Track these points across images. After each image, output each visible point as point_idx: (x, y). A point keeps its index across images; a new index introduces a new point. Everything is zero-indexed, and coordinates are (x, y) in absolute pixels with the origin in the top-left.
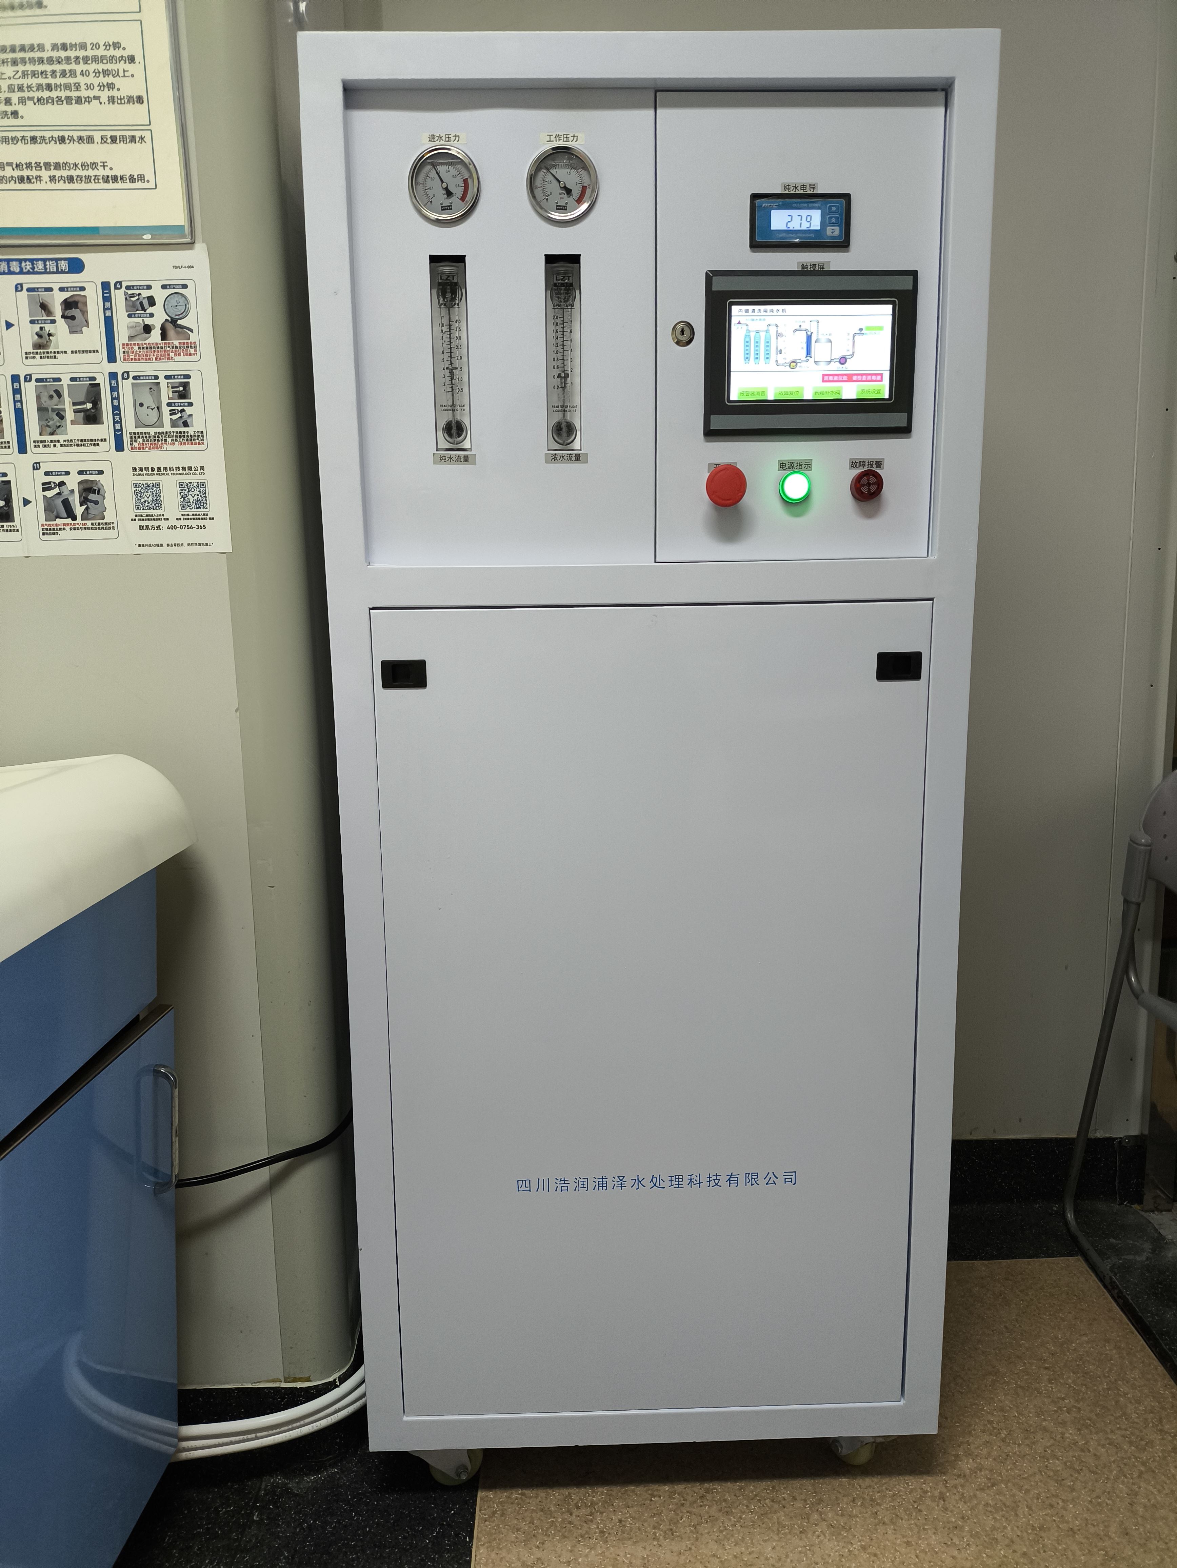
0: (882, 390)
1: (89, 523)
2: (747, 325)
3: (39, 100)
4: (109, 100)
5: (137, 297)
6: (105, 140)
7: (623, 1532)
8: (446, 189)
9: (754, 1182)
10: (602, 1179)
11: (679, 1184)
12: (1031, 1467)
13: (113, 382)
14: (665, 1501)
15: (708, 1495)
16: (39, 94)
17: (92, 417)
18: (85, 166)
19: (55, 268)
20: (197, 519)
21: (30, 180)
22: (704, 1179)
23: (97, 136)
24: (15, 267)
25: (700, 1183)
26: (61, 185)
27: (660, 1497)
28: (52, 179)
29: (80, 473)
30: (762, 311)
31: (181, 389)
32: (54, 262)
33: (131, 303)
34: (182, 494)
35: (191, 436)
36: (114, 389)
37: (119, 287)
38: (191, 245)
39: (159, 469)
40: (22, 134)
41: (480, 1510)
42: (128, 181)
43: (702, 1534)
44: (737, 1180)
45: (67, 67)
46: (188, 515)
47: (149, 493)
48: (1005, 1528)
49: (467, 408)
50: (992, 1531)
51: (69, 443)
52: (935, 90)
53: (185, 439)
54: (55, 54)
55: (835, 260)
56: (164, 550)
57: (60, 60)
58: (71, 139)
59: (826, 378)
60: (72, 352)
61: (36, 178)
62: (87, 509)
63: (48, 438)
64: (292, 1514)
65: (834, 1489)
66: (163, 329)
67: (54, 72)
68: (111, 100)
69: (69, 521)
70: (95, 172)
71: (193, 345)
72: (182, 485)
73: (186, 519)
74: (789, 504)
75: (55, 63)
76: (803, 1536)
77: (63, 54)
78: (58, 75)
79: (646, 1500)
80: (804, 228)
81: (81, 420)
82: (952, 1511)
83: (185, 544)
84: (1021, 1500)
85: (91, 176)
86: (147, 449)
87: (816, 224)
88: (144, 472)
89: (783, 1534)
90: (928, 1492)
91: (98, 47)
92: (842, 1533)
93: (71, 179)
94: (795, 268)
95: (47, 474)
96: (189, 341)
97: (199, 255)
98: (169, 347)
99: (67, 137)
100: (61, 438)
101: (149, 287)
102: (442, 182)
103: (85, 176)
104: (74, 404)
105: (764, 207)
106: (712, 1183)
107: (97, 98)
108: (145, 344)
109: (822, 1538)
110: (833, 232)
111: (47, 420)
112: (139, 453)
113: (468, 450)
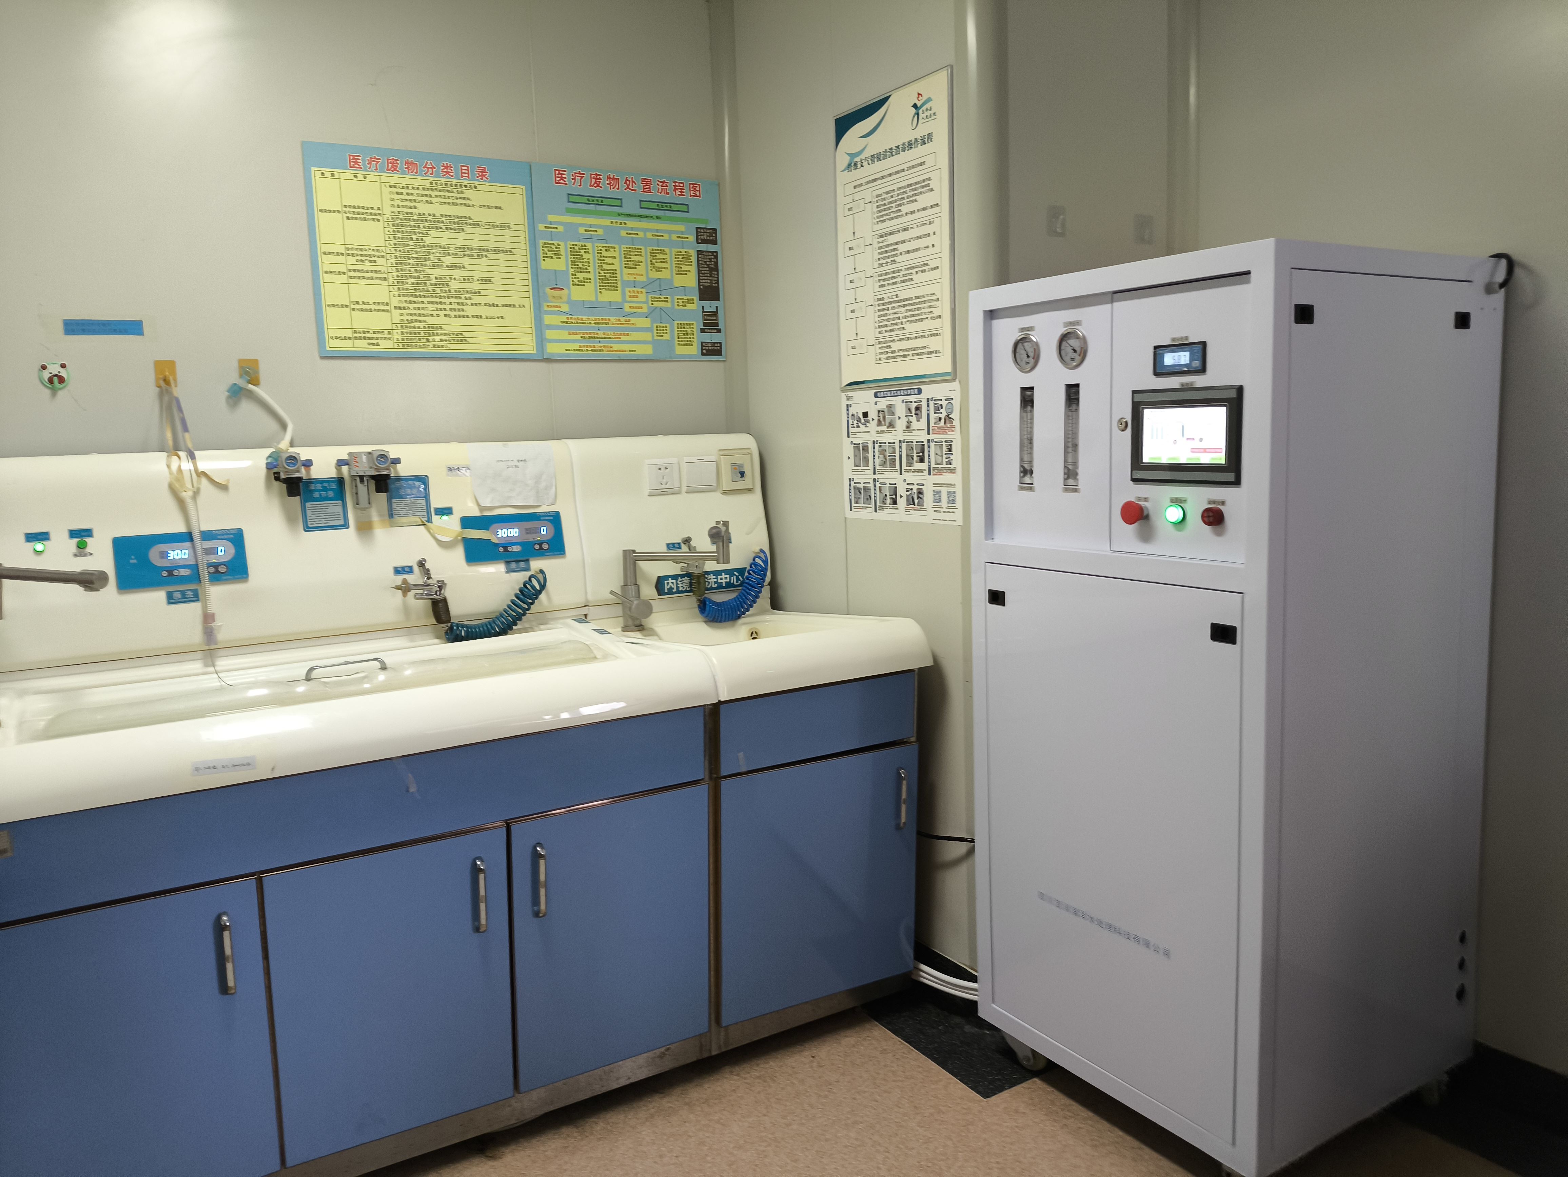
0: (1221, 459)
1: (919, 508)
2: (1151, 420)
3: (910, 321)
5: (937, 405)
8: (1027, 355)
9: (1147, 946)
11: (1110, 929)
13: (929, 444)
17: (922, 460)
18: (923, 348)
19: (913, 393)
20: (952, 509)
21: (907, 356)
23: (927, 335)
24: (902, 393)
26: (915, 357)
28: (913, 355)
29: (917, 484)
30: (1158, 412)
31: (950, 447)
32: (913, 390)
33: (935, 408)
34: (948, 496)
35: (952, 469)
36: (929, 447)
37: (932, 400)
38: (953, 380)
39: (941, 485)
40: (905, 337)
42: (933, 353)
44: (1139, 940)
45: (918, 306)
46: (950, 507)
47: (938, 496)
53: (950, 471)
55: (1199, 381)
56: (944, 522)
59: (1192, 450)
62: (919, 501)
63: (909, 468)
66: (945, 419)
68: (932, 318)
69: (913, 506)
71: (954, 427)
72: (947, 493)
75: (916, 304)
77: (918, 301)
78: (916, 310)
81: (919, 461)
83: (948, 521)
86: (938, 475)
87: (1187, 360)
88: (937, 486)
91: (928, 296)
93: (918, 354)
94: (1176, 386)
95: (908, 484)
96: (952, 425)
97: (958, 384)
98: (946, 428)
99: (918, 336)
100: (912, 468)
101: (941, 400)
102: (1025, 351)
103: (923, 352)
104: (917, 454)
105: (1161, 353)
106: (1126, 936)
107: (927, 318)
108: (939, 426)
110: (1198, 364)
111: (908, 460)
112: (935, 477)
113: (1032, 484)
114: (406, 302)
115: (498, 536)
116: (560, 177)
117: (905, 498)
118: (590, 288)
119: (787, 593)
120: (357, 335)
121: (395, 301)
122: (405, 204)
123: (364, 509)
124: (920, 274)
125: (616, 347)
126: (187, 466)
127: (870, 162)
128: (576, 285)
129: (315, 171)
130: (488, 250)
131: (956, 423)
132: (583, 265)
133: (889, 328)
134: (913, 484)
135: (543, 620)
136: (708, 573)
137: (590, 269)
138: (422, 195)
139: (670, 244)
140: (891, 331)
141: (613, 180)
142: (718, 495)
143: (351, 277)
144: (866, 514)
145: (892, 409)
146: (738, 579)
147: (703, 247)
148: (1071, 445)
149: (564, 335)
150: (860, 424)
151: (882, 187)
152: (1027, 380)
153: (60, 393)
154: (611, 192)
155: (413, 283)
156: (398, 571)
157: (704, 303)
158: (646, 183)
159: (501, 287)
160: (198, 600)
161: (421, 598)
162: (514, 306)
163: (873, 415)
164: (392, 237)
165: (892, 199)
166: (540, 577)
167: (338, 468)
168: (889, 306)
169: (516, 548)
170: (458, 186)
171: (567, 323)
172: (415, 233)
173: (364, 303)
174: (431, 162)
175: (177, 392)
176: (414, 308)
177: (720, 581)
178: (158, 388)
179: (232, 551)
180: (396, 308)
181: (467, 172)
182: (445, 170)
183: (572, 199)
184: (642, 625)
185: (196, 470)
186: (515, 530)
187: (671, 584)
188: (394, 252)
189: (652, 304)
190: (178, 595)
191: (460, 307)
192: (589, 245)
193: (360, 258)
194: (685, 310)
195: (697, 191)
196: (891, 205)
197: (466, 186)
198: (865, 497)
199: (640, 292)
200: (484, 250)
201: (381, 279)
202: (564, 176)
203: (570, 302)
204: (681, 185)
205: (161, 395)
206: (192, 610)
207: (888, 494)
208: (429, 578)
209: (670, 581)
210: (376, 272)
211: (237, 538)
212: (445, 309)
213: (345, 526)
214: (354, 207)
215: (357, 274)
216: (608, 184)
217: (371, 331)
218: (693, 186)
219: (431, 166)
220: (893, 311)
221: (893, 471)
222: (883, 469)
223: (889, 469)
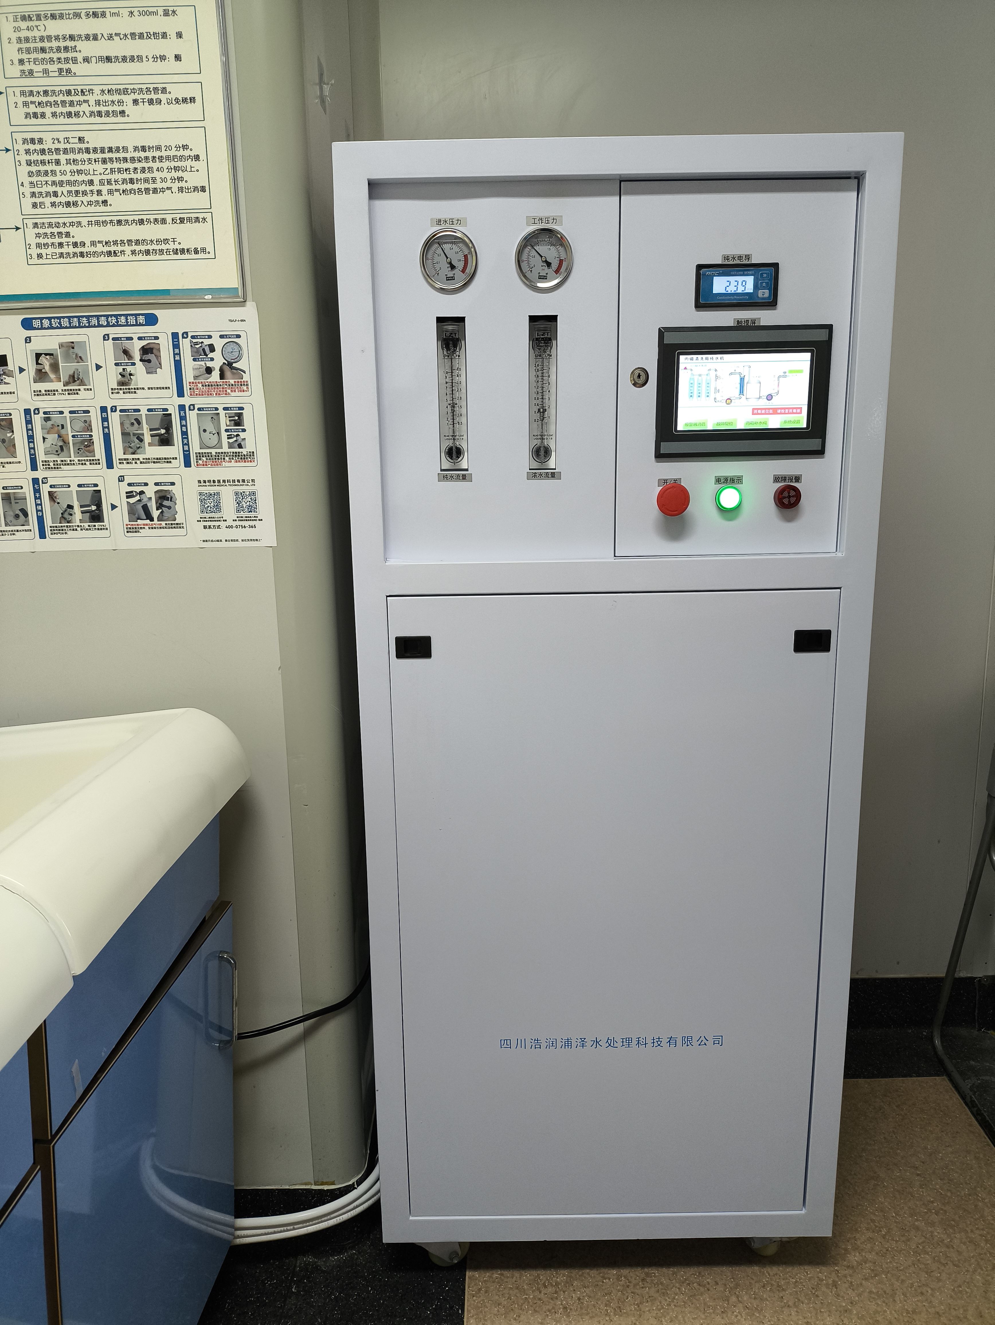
0: (801, 421)
1: (163, 523)
2: (691, 370)
3: (124, 191)
4: (179, 190)
5: (200, 345)
6: (175, 221)
7: (581, 1308)
8: (450, 263)
9: (689, 1044)
10: (568, 1040)
11: (629, 1045)
12: (906, 1261)
13: (182, 412)
14: (613, 1283)
15: (647, 1279)
16: (124, 187)
17: (166, 441)
18: (159, 242)
19: (135, 322)
20: (249, 520)
21: (116, 254)
22: (649, 1041)
23: (169, 218)
24: (103, 321)
25: (646, 1044)
26: (140, 257)
27: (610, 1279)
28: (133, 252)
29: (156, 484)
30: (704, 359)
31: (237, 418)
32: (134, 317)
33: (195, 350)
34: (237, 501)
35: (244, 455)
36: (183, 418)
37: (186, 336)
38: (243, 303)
39: (219, 481)
40: (110, 218)
41: (469, 1287)
42: (193, 252)
43: (644, 1312)
44: (676, 1042)
45: (146, 165)
46: (242, 517)
47: (212, 500)
48: (885, 1311)
49: (465, 437)
50: (874, 1314)
51: (147, 461)
52: (849, 178)
53: (240, 458)
54: (136, 155)
55: (766, 317)
56: (223, 544)
57: (141, 160)
58: (149, 221)
59: (755, 411)
60: (149, 388)
61: (121, 252)
62: (162, 512)
63: (130, 457)
64: (322, 1288)
65: (748, 1276)
66: (222, 370)
67: (136, 169)
68: (181, 190)
69: (148, 522)
70: (167, 246)
71: (245, 384)
72: (237, 494)
73: (240, 520)
74: (723, 511)
75: (136, 161)
76: (724, 1315)
77: (142, 154)
78: (139, 171)
79: (598, 1281)
80: (739, 291)
81: (157, 443)
82: (843, 1297)
83: (240, 540)
84: (898, 1288)
85: (164, 250)
86: (209, 466)
87: (750, 288)
89: (708, 1313)
90: (823, 1280)
91: (170, 149)
92: (755, 1314)
93: (148, 252)
94: (731, 324)
95: (129, 485)
96: (242, 380)
97: (250, 311)
98: (226, 385)
99: (145, 220)
100: (141, 457)
102: (447, 258)
103: (160, 249)
104: (151, 430)
105: (708, 275)
106: (656, 1044)
107: (169, 188)
108: (207, 382)
109: (739, 1317)
110: (764, 294)
111: (129, 442)
112: (203, 470)
113: (466, 470)
124: (145, 105)
133: (63, 199)
134: (146, 484)
140: (70, 204)
144: (16, 542)
152: (451, 305)
163: (20, 359)
168: (61, 157)
207: (76, 505)
220: (75, 168)
221: (88, 463)
222: (59, 460)
223: (76, 459)
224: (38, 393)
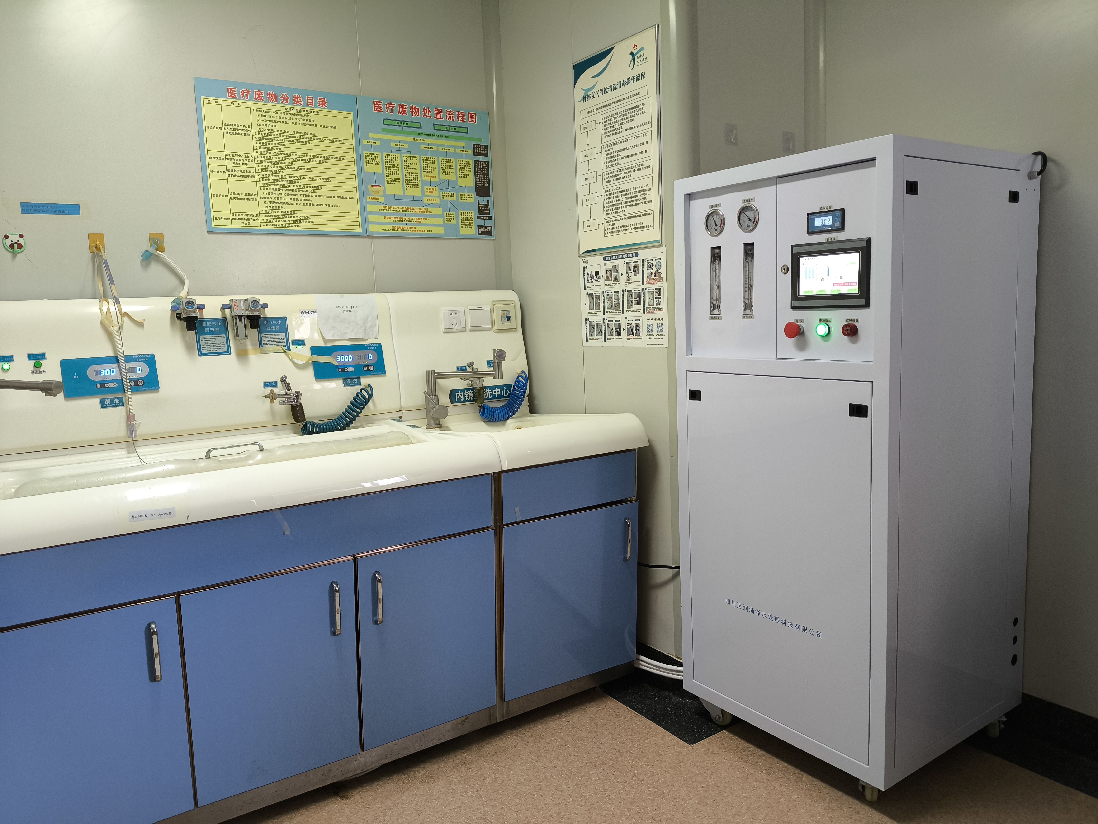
0: (855, 289)
1: (637, 336)
2: (805, 265)
3: (630, 206)
5: (649, 264)
6: (643, 215)
8: (715, 224)
9: (805, 631)
10: (752, 609)
11: (778, 621)
13: (643, 291)
16: (630, 204)
17: (638, 303)
18: (639, 224)
19: (632, 256)
20: (661, 336)
21: (627, 230)
22: (787, 623)
23: (641, 214)
24: (624, 256)
26: (633, 231)
28: (631, 229)
29: (635, 320)
30: (811, 259)
31: (659, 293)
32: (632, 254)
33: (648, 266)
34: (658, 328)
36: (644, 293)
37: (646, 260)
38: (662, 245)
39: (653, 320)
40: (626, 216)
42: (646, 227)
43: (779, 780)
44: (799, 628)
45: (636, 194)
46: (659, 335)
47: (651, 327)
49: (721, 298)
53: (659, 309)
54: (634, 191)
55: (839, 236)
56: (654, 346)
59: (835, 285)
60: (635, 282)
61: (629, 229)
62: (636, 332)
63: (629, 309)
66: (655, 273)
68: (645, 202)
69: (633, 336)
71: (662, 278)
72: (658, 325)
75: (634, 193)
76: (813, 802)
78: (634, 197)
80: (827, 223)
81: (636, 304)
83: (657, 345)
86: (650, 313)
87: (831, 223)
88: (649, 320)
89: (807, 797)
91: (643, 187)
92: (830, 810)
93: (636, 228)
94: (824, 241)
95: (628, 321)
97: (664, 249)
98: (656, 279)
99: (635, 216)
100: (631, 309)
101: (652, 260)
102: (715, 222)
103: (639, 227)
104: (635, 298)
105: (812, 218)
106: (790, 626)
107: (642, 203)
108: (651, 279)
110: (839, 225)
111: (629, 303)
112: (648, 314)
113: (720, 315)
114: (269, 193)
115: (338, 360)
116: (377, 106)
117: (626, 330)
118: (399, 185)
119: (541, 402)
120: (235, 217)
121: (261, 193)
122: (268, 123)
123: (243, 340)
124: (637, 172)
125: (418, 228)
126: (113, 309)
127: (599, 94)
128: (389, 183)
129: (204, 99)
130: (327, 157)
131: (664, 276)
132: (394, 170)
133: (614, 211)
134: (633, 320)
135: (370, 421)
136: (486, 388)
137: (399, 172)
138: (280, 118)
139: (455, 155)
140: (615, 213)
141: (415, 110)
142: (492, 333)
143: (229, 175)
144: (598, 343)
145: (616, 268)
146: (506, 392)
147: (478, 158)
148: (748, 286)
149: (381, 219)
150: (593, 280)
151: (608, 112)
152: (715, 242)
153: (18, 256)
154: (414, 118)
155: (274, 180)
156: (266, 385)
157: (479, 198)
158: (438, 111)
159: (337, 184)
160: (123, 405)
161: (284, 405)
162: (346, 198)
163: (603, 273)
164: (258, 147)
165: (616, 120)
166: (369, 389)
167: (223, 311)
168: (615, 196)
169: (351, 369)
170: (306, 111)
171: (383, 210)
172: (275, 144)
173: (239, 194)
174: (286, 94)
175: (106, 255)
176: (275, 198)
177: (494, 393)
178: (91, 254)
179: (147, 370)
180: (261, 198)
181: (311, 101)
182: (296, 100)
183: (386, 122)
184: (440, 424)
185: (121, 312)
186: (350, 356)
187: (460, 395)
188: (260, 158)
189: (443, 198)
190: (108, 402)
191: (308, 198)
192: (398, 155)
193: (235, 161)
194: (466, 202)
195: (474, 118)
196: (615, 124)
197: (311, 112)
198: (598, 331)
199: (434, 190)
200: (324, 157)
201: (251, 177)
202: (380, 106)
203: (385, 195)
204: (463, 114)
205: (93, 258)
206: (119, 412)
207: (614, 329)
208: (289, 390)
209: (459, 393)
210: (247, 172)
211: (150, 361)
212: (297, 200)
213: (228, 352)
214: (232, 125)
215: (234, 173)
216: (411, 112)
217: (244, 214)
218: (471, 115)
219: (286, 97)
220: (617, 199)
221: (618, 312)
222: (610, 310)
223: (615, 310)
224: (606, 285)
